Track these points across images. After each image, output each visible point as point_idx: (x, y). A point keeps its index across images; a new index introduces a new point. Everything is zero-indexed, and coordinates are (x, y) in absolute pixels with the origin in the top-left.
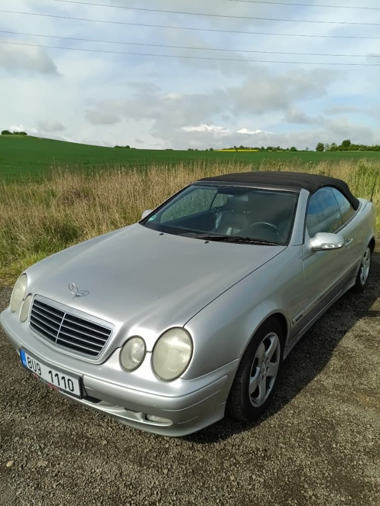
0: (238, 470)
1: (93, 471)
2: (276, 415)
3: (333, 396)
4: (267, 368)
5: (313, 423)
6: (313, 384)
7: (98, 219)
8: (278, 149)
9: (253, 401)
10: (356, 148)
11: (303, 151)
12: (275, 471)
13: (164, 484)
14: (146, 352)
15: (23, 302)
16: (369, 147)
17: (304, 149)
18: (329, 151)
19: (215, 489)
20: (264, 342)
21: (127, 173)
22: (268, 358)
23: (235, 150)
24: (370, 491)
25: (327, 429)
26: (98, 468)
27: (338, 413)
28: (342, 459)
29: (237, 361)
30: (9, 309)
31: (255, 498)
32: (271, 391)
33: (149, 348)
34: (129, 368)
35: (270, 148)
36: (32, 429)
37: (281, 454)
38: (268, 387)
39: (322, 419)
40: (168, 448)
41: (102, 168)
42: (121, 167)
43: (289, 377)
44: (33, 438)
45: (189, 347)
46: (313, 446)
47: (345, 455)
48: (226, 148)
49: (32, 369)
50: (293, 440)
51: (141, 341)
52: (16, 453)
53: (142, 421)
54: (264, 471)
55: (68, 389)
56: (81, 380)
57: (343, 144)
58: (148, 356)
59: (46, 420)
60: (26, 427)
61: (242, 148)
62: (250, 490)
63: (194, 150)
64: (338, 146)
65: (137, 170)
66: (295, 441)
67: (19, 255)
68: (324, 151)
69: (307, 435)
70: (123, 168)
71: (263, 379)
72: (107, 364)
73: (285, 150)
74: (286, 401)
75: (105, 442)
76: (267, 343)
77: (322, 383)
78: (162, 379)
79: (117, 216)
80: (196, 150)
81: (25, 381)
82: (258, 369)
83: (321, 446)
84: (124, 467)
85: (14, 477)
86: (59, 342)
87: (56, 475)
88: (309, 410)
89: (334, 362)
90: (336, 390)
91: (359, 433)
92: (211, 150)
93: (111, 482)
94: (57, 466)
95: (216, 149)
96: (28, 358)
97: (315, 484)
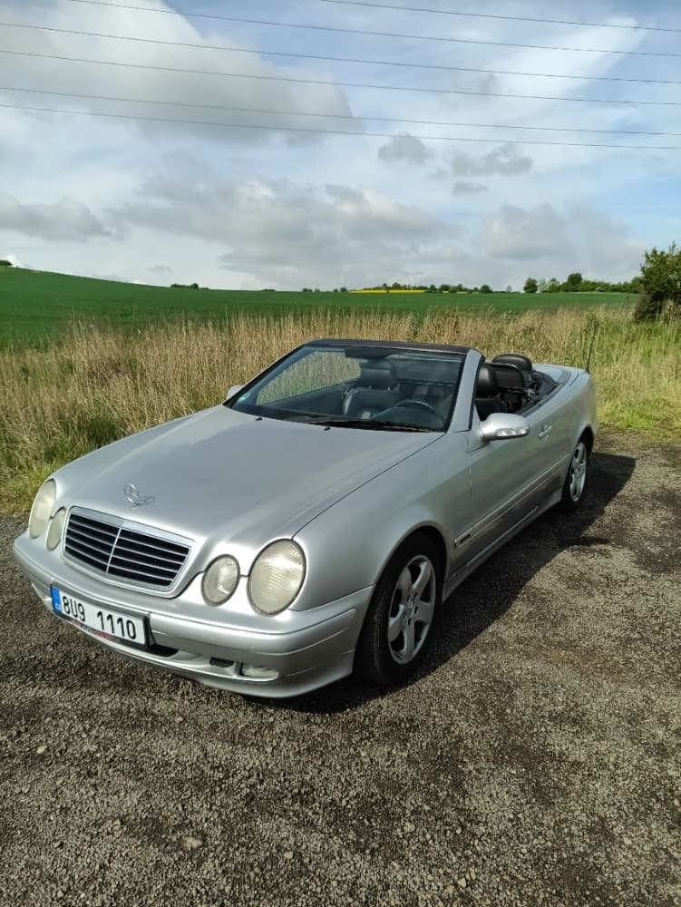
0: (372, 745)
1: (165, 753)
2: (430, 678)
3: (513, 652)
4: (416, 609)
5: (482, 686)
6: (485, 637)
7: (151, 407)
8: (460, 288)
9: (396, 656)
10: (592, 287)
11: (503, 292)
12: (424, 744)
13: (267, 764)
14: (239, 576)
15: (51, 521)
16: (614, 286)
17: (504, 289)
18: (546, 292)
19: (338, 768)
20: (409, 567)
21: (196, 330)
22: (416, 594)
23: (385, 291)
24: (551, 762)
25: (501, 691)
26: (171, 750)
27: (519, 672)
28: (518, 726)
29: (369, 589)
30: (28, 533)
31: (395, 776)
32: (423, 645)
33: (245, 571)
34: (216, 600)
35: (445, 288)
36: (70, 707)
37: (434, 725)
38: (417, 639)
39: (495, 681)
40: (272, 723)
41: (153, 322)
42: (186, 321)
43: (453, 630)
44: (72, 718)
45: (300, 567)
46: (480, 713)
47: (523, 722)
48: (368, 287)
49: (71, 615)
50: (452, 706)
51: (233, 562)
52: (50, 736)
53: (235, 677)
54: (408, 745)
55: (127, 637)
56: (146, 621)
57: (569, 279)
58: (243, 581)
59: (90, 695)
60: (61, 705)
61: (397, 286)
62: (388, 766)
63: (313, 290)
64: (561, 284)
65: (214, 326)
66: (455, 708)
67: (21, 468)
68: (538, 292)
69: (472, 700)
70: (190, 324)
71: (409, 623)
72: (183, 598)
73: (471, 291)
74: (444, 659)
75: (181, 719)
76: (415, 572)
77: (499, 635)
78: (263, 612)
79: (183, 402)
80: (318, 291)
81: (53, 646)
82: (402, 607)
83: (491, 712)
84: (210, 747)
85: (51, 764)
86: (112, 571)
87: (112, 760)
88: (479, 670)
89: (519, 607)
90: (519, 643)
91: (545, 695)
92: (344, 290)
93: (192, 765)
94: (112, 750)
95: (352, 289)
96: (64, 598)
97: (478, 757)
